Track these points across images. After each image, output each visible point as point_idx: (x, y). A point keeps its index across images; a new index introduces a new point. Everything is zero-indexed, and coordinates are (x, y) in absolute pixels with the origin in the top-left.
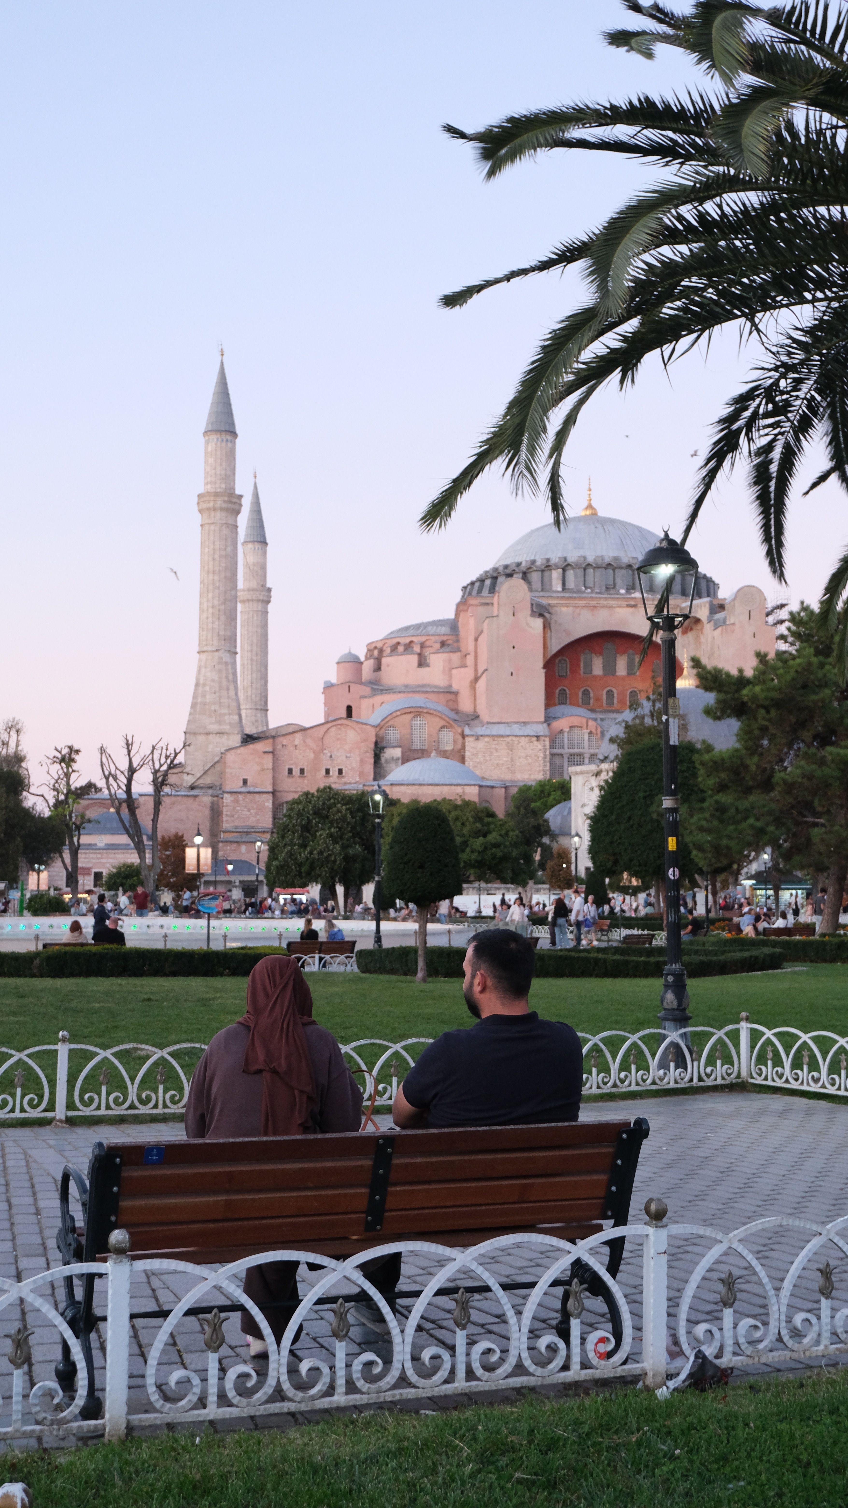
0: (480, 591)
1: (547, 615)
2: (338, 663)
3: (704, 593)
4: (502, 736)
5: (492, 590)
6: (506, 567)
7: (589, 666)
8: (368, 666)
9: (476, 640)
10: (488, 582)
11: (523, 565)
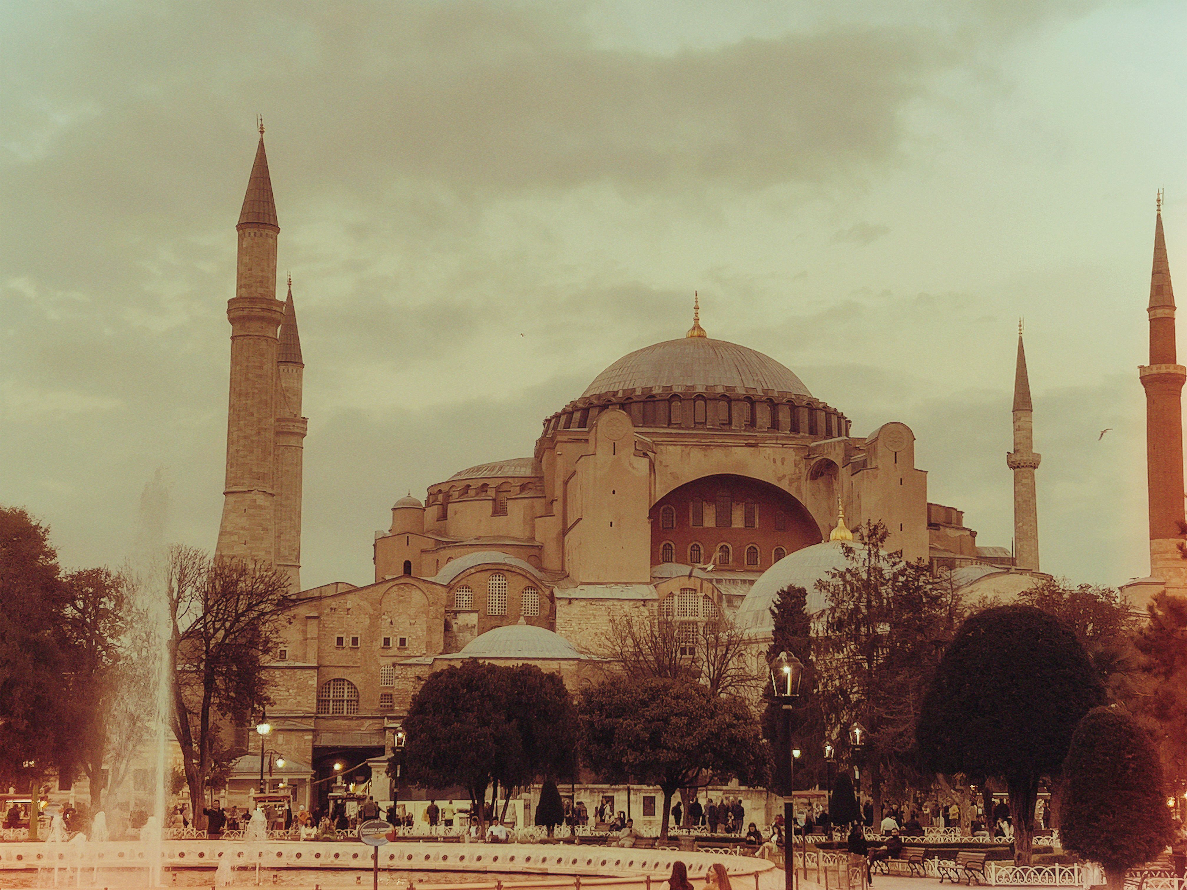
0: (567, 425)
1: (651, 454)
2: (394, 509)
3: (835, 432)
4: (601, 599)
5: (583, 424)
6: (599, 397)
7: (699, 517)
8: (432, 512)
9: (566, 483)
10: (577, 415)
11: (620, 394)
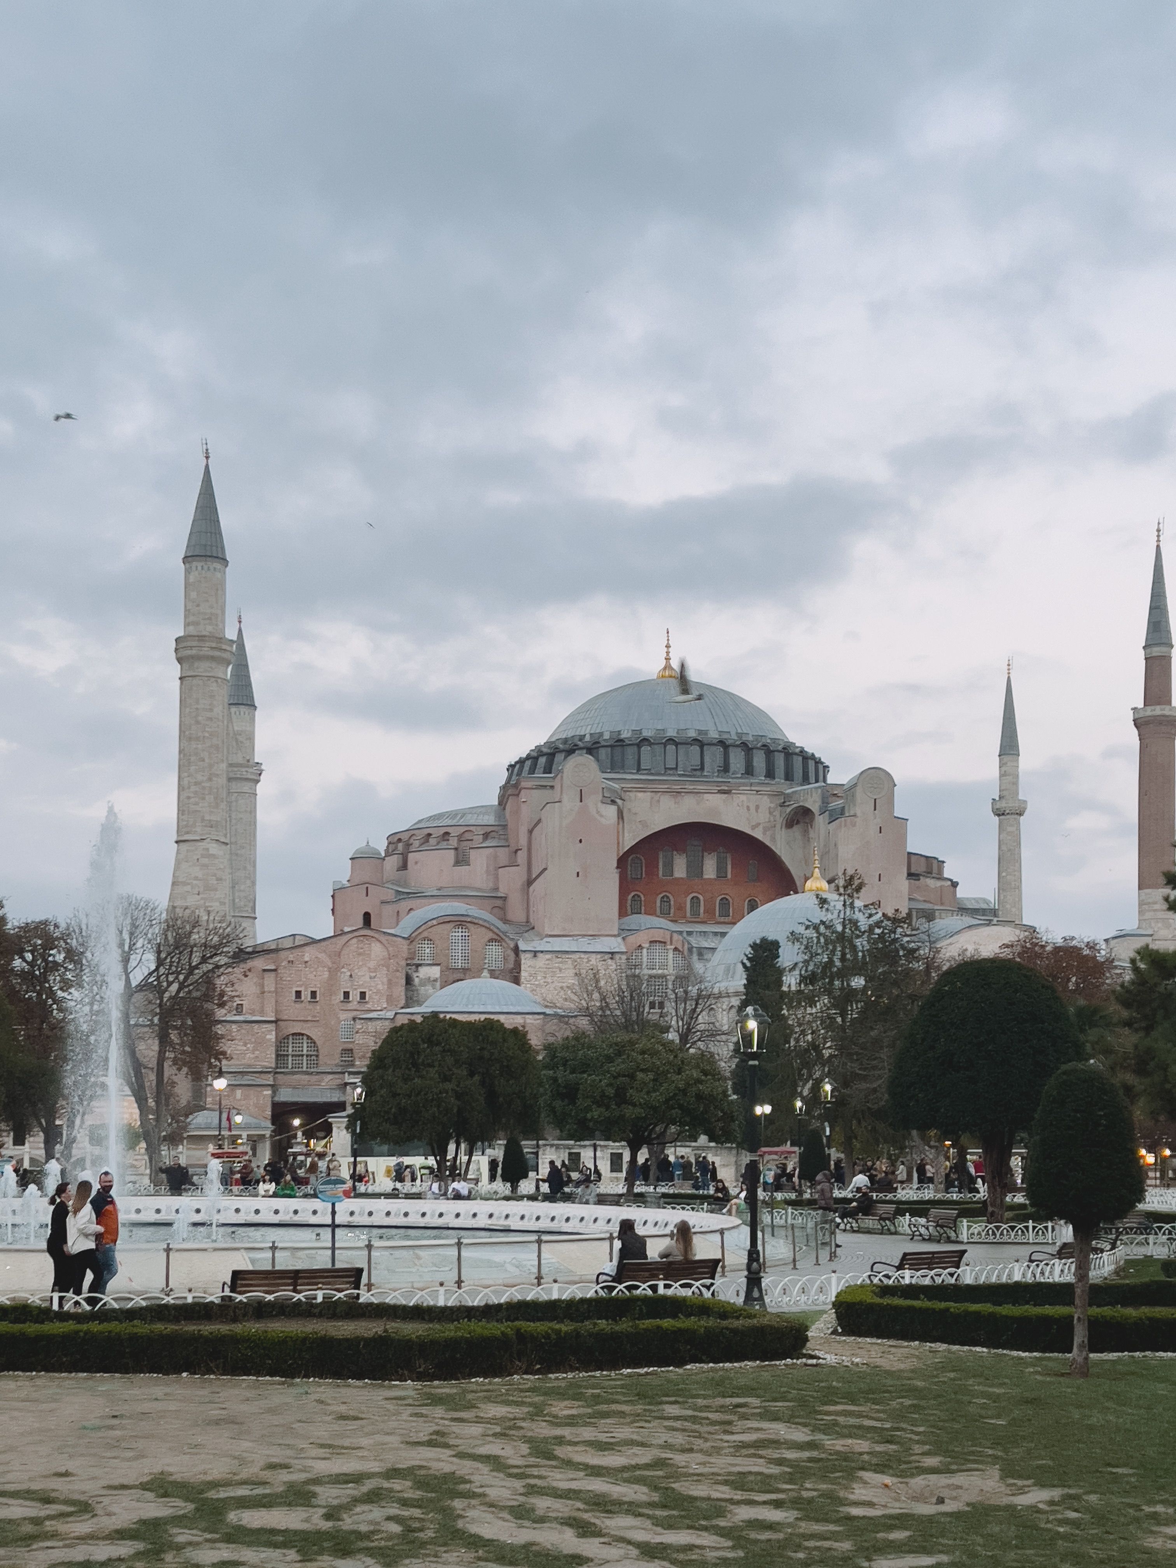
0: (532, 771)
1: (619, 801)
2: (352, 859)
3: (812, 778)
4: (568, 952)
5: (548, 769)
6: (565, 741)
7: (669, 866)
8: (392, 862)
9: (531, 832)
10: (542, 760)
11: (587, 738)
